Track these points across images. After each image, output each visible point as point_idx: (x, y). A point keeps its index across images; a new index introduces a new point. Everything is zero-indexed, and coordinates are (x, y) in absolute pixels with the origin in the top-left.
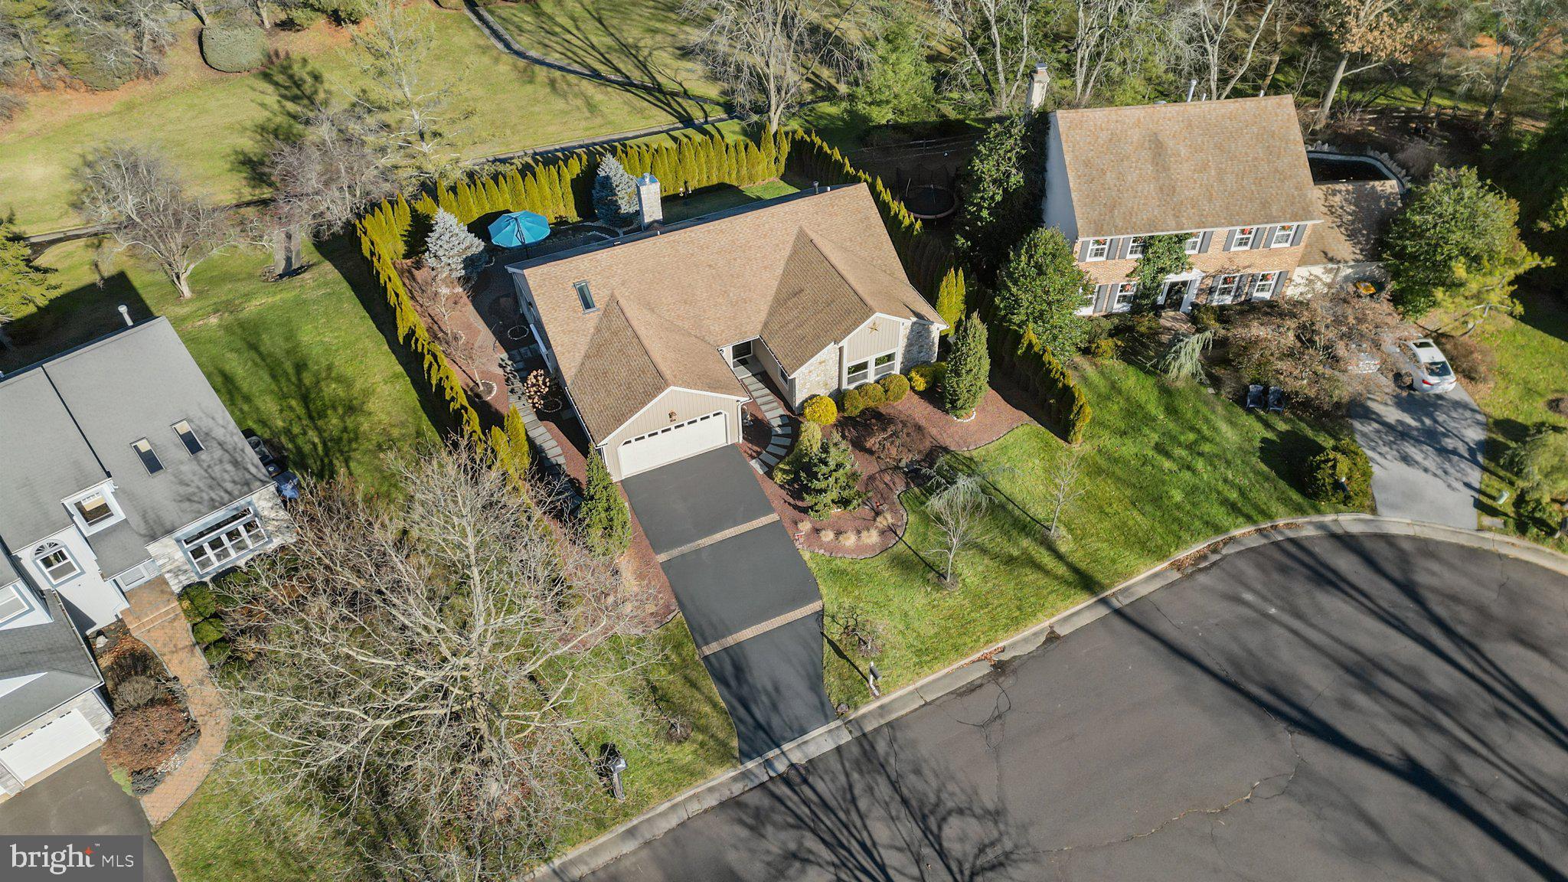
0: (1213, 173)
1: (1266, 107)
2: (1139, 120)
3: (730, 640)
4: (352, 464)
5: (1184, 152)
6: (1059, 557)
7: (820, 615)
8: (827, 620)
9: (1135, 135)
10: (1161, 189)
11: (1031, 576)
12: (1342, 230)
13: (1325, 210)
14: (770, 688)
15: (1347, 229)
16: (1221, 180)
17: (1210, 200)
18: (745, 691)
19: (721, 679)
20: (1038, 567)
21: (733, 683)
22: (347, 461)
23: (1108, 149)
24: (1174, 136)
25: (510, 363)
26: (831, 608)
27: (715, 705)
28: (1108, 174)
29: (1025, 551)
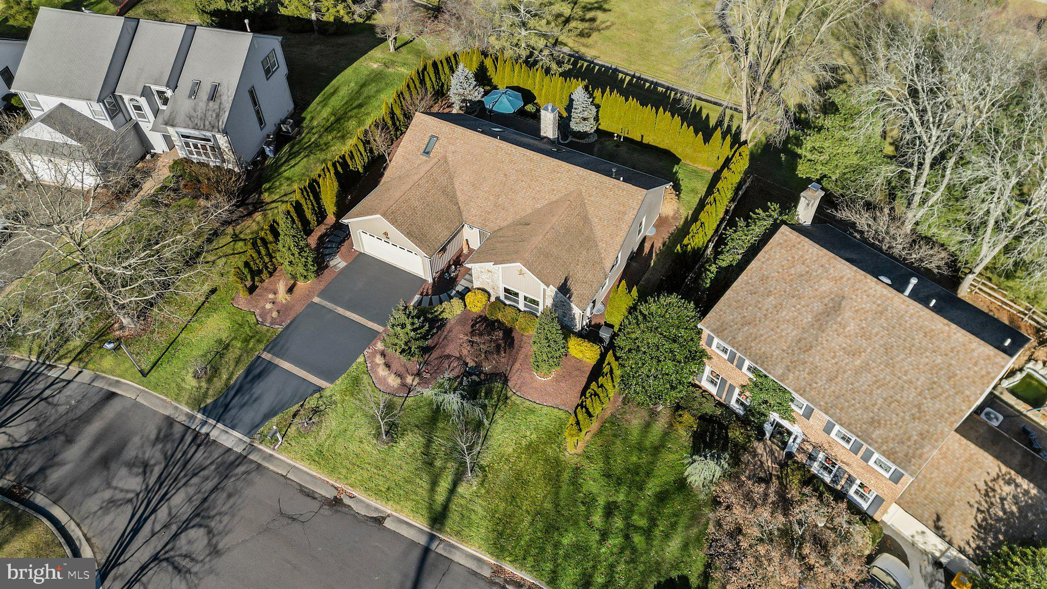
0: (858, 362)
1: (973, 350)
2: (842, 278)
3: (278, 361)
4: (305, 160)
5: (851, 327)
6: (452, 491)
7: (319, 389)
8: (317, 395)
9: (826, 286)
10: (799, 341)
11: (424, 483)
12: (980, 517)
13: (982, 487)
14: (255, 396)
15: (985, 519)
16: (857, 372)
17: (830, 380)
18: (246, 387)
19: (248, 372)
20: (434, 484)
21: (249, 378)
23: (791, 280)
24: (857, 311)
26: (327, 393)
27: (230, 378)
28: (772, 298)
29: (443, 469)
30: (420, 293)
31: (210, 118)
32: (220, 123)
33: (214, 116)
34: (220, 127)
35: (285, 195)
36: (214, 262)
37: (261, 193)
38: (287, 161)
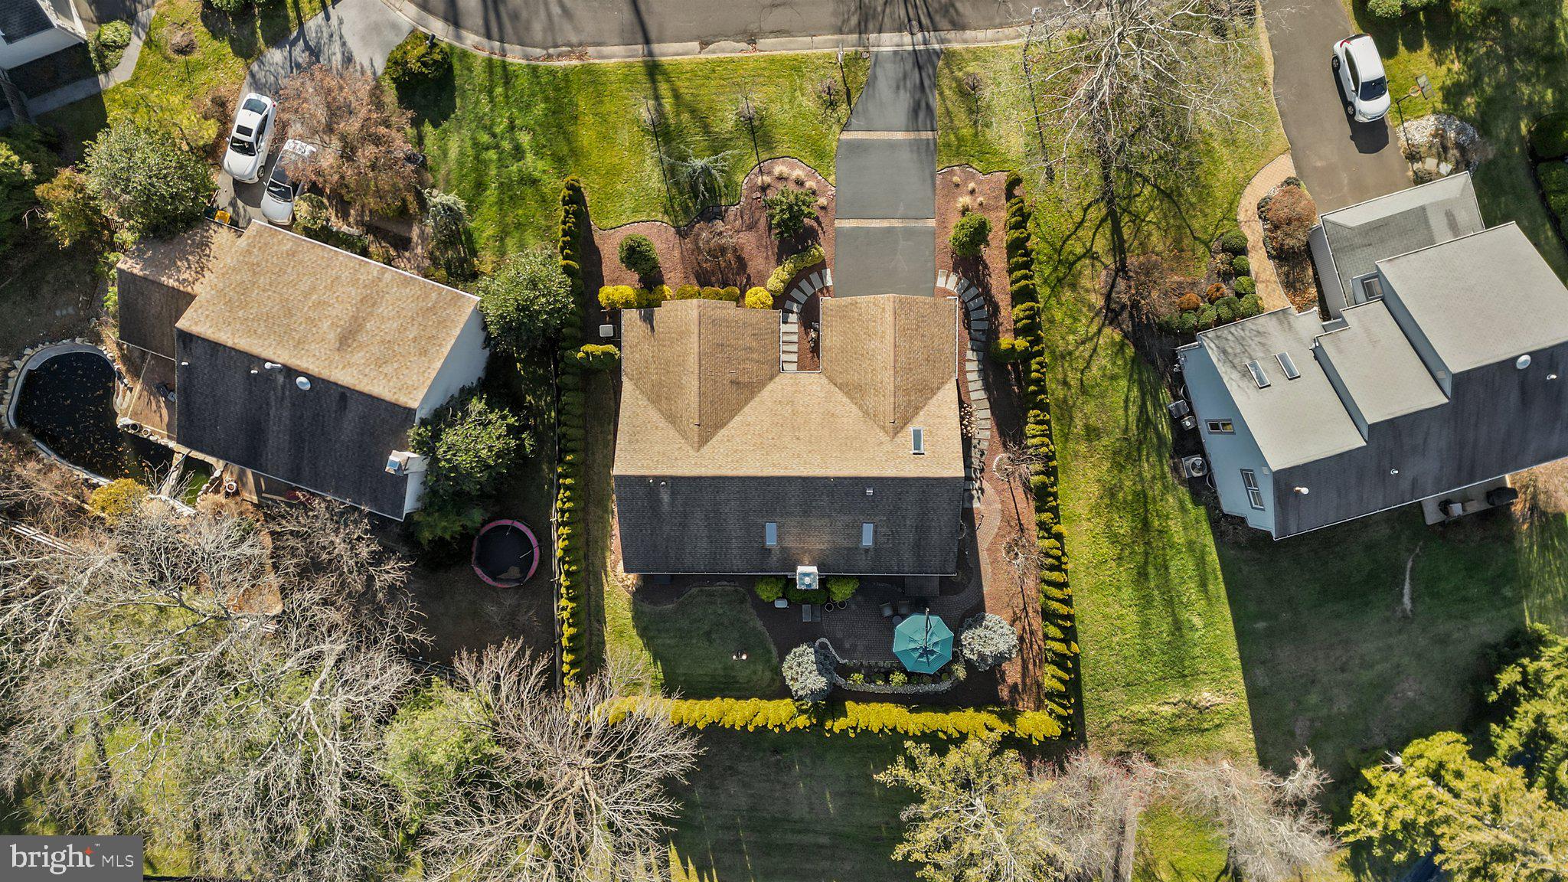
0: (314, 297)
2: (344, 368)
3: (912, 135)
4: (1122, 423)
5: (326, 325)
6: (657, 98)
7: (845, 127)
8: (844, 120)
9: (359, 357)
10: (373, 305)
11: (685, 92)
12: (207, 252)
13: (206, 273)
14: (902, 91)
15: (203, 251)
16: (313, 288)
17: (338, 278)
18: (918, 96)
19: (929, 109)
20: (677, 96)
21: (923, 105)
22: (1126, 430)
23: (395, 356)
24: (323, 340)
25: (974, 492)
26: (836, 128)
27: (941, 94)
28: (411, 337)
29: (678, 115)
30: (831, 289)
31: (1232, 344)
32: (1212, 345)
33: (1230, 350)
34: (1208, 341)
35: (1095, 350)
36: (1085, 210)
37: (1126, 336)
38: (1143, 408)
